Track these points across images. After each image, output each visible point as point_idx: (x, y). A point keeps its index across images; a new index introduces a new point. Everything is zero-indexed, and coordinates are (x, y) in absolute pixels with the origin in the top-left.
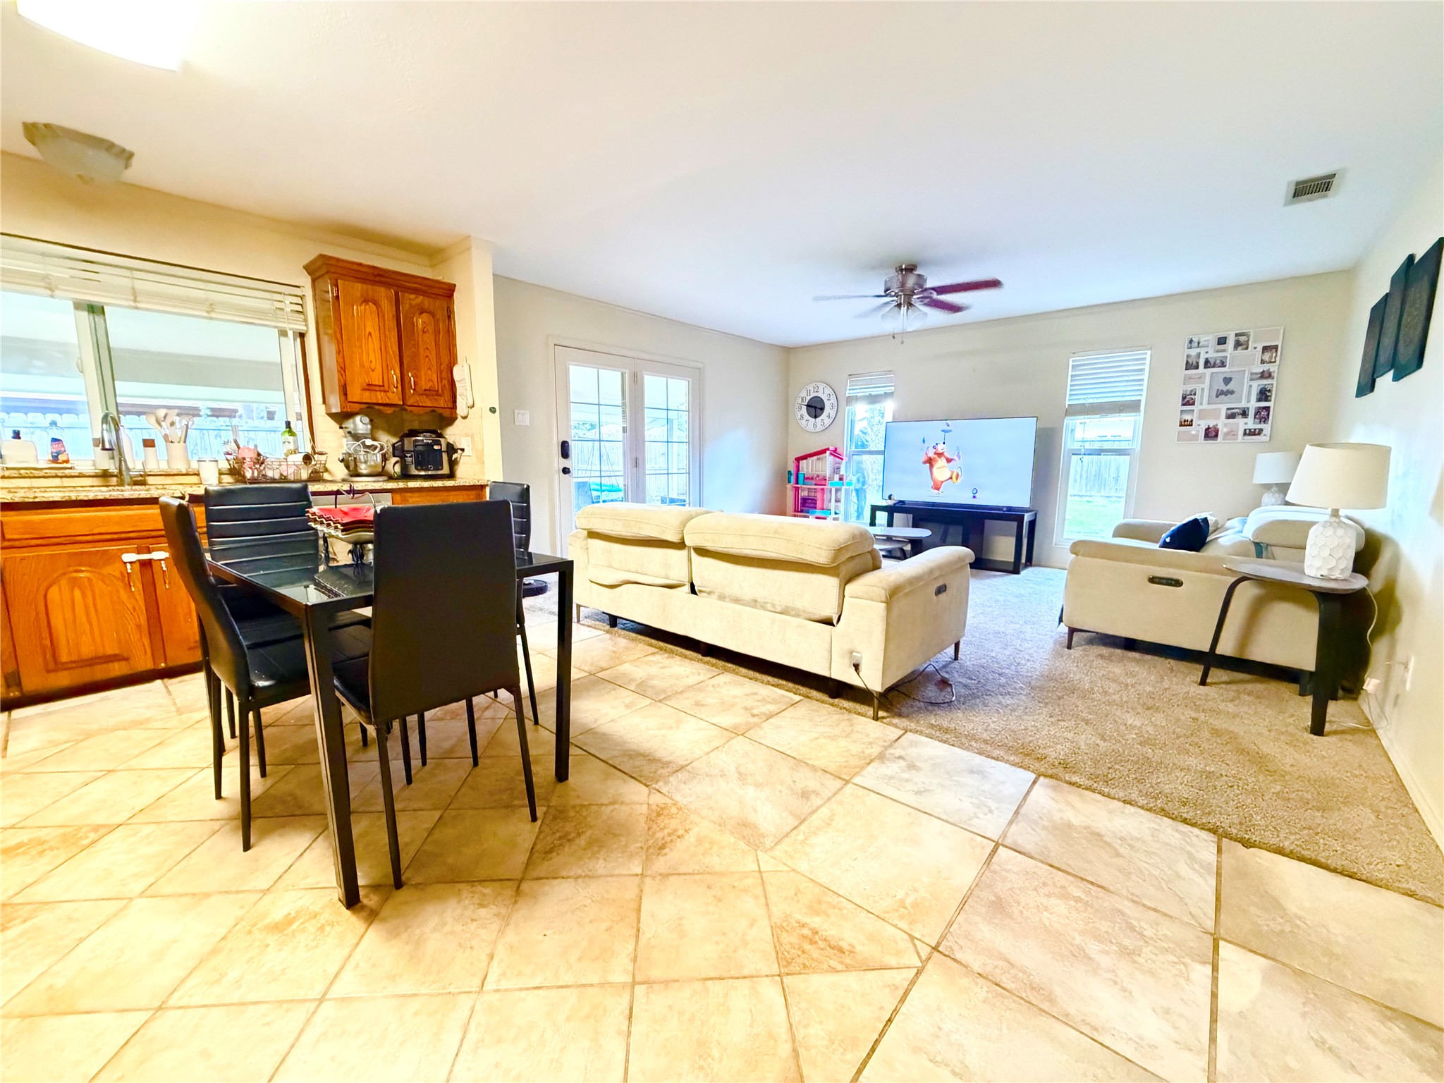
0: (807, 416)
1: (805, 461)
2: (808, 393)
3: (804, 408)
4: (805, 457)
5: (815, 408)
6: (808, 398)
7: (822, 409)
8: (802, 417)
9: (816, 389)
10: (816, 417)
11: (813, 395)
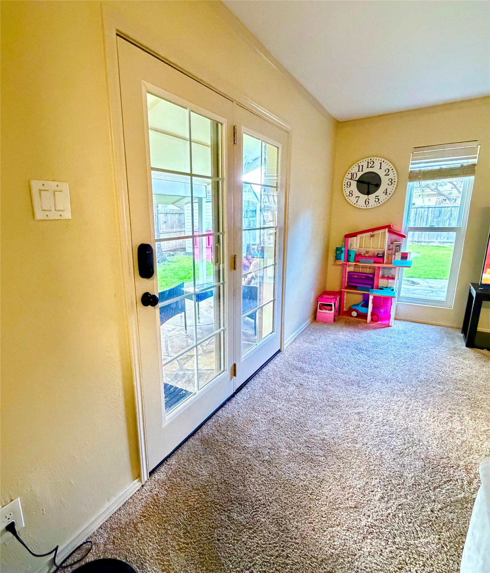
0: (356, 193)
1: (355, 238)
2: (361, 168)
3: (354, 184)
4: (354, 235)
5: (369, 184)
6: (360, 174)
7: (378, 186)
8: (351, 193)
9: (371, 164)
10: (368, 193)
11: (366, 170)
